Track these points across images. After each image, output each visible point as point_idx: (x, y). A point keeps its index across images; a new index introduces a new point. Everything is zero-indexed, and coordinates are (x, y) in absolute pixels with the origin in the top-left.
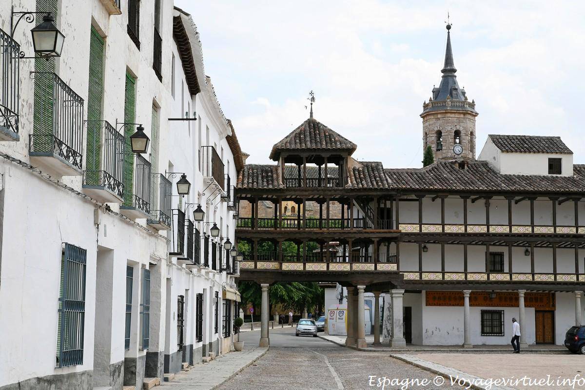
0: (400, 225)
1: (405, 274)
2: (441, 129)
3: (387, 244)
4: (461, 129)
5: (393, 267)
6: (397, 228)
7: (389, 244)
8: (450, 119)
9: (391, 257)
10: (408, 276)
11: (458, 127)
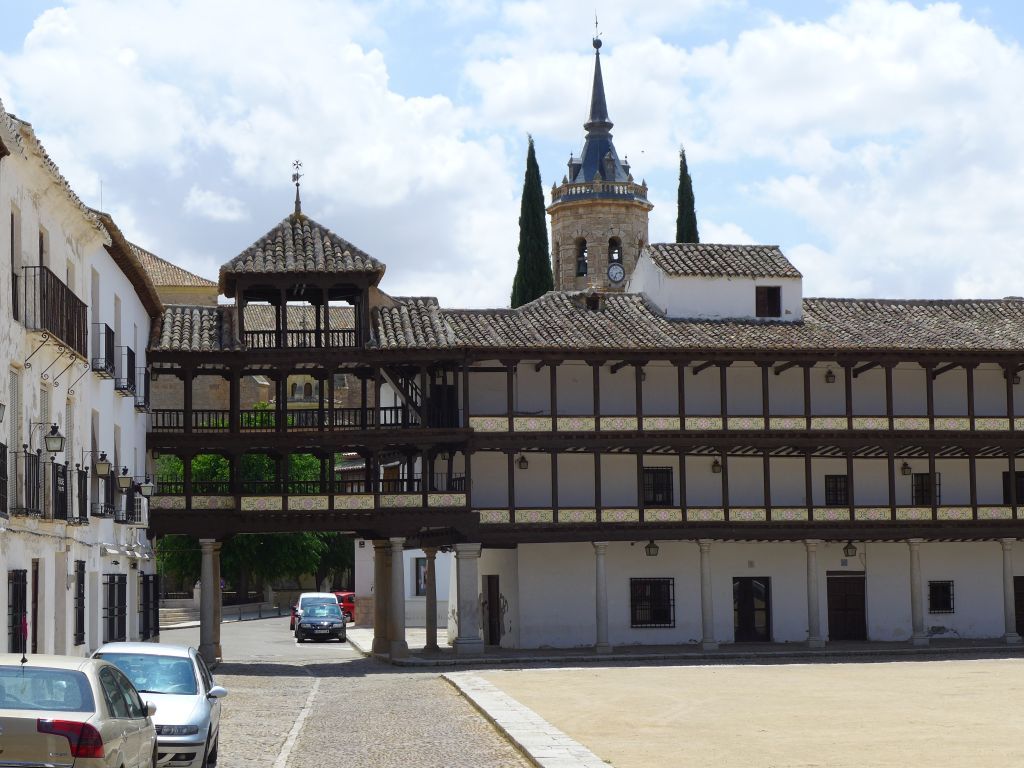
0: (471, 419)
1: (482, 512)
2: (585, 234)
3: (447, 455)
4: (622, 235)
5: (458, 500)
6: (467, 423)
7: (452, 454)
8: (601, 215)
9: (456, 479)
10: (489, 517)
11: (616, 232)
